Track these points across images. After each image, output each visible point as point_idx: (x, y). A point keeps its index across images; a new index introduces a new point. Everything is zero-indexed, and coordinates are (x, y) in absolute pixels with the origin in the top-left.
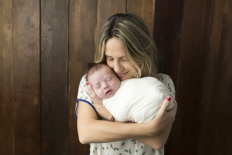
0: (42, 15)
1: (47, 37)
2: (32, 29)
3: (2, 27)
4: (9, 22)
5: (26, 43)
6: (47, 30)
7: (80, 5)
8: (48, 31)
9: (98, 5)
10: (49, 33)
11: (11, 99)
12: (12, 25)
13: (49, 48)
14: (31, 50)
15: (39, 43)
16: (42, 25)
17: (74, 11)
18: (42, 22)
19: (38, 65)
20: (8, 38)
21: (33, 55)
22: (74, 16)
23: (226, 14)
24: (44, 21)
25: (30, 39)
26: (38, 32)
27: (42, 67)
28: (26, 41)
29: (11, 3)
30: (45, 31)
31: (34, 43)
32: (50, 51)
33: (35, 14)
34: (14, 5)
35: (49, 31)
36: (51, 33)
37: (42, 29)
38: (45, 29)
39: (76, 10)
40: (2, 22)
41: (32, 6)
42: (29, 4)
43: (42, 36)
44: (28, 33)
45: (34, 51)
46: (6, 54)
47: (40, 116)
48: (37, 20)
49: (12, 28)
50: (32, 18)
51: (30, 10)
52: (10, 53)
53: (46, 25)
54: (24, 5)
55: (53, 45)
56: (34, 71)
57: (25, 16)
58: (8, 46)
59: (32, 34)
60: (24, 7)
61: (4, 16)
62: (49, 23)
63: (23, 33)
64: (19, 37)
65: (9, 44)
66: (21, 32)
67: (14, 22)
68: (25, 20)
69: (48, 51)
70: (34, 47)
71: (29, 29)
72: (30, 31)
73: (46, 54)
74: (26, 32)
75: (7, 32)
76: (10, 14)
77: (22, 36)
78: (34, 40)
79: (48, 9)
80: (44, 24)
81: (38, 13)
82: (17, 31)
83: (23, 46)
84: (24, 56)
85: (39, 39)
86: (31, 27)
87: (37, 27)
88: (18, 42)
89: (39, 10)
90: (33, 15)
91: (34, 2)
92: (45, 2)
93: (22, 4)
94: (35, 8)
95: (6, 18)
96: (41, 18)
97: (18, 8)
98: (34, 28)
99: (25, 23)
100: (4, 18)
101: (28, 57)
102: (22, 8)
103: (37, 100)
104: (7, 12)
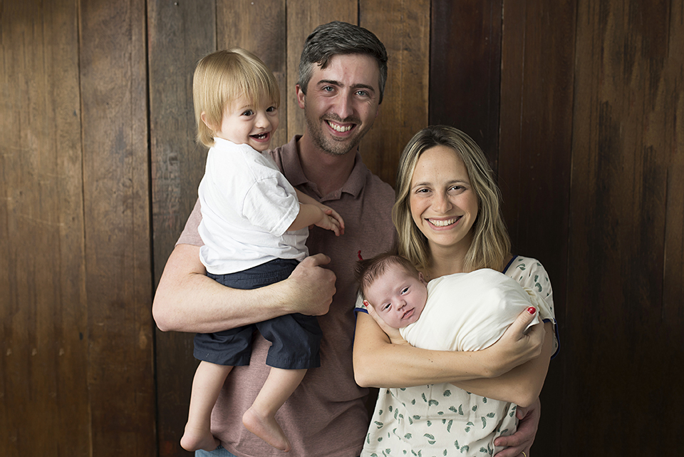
0: (152, 126)
1: (166, 178)
2: (127, 160)
3: (56, 158)
4: (73, 147)
5: (115, 196)
6: (165, 162)
8: (168, 162)
10: (169, 167)
11: (81, 336)
12: (79, 152)
13: (173, 206)
14: (129, 212)
15: (147, 193)
16: (154, 150)
18: (154, 141)
19: (148, 249)
20: (72, 185)
21: (133, 223)
23: (607, 103)
24: (157, 140)
25: (123, 185)
26: (145, 166)
27: (156, 253)
28: (114, 190)
29: (78, 99)
30: (162, 163)
31: (136, 196)
32: (175, 212)
33: (136, 125)
34: (84, 105)
35: (172, 164)
36: (176, 167)
37: (153, 158)
38: (160, 158)
40: (56, 147)
41: (127, 104)
42: (120, 100)
43: (153, 176)
44: (119, 170)
45: (135, 215)
46: (66, 224)
47: (155, 377)
48: (141, 137)
49: (80, 159)
50: (129, 135)
51: (125, 114)
52: (76, 221)
53: (162, 149)
54: (108, 104)
55: (181, 198)
56: (136, 263)
57: (112, 130)
58: (72, 205)
59: (129, 172)
60: (109, 108)
61: (62, 131)
62: (171, 143)
63: (108, 171)
64: (97, 181)
65: (73, 198)
66: (102, 170)
67: (85, 145)
68: (111, 139)
69: (169, 213)
70: (135, 205)
71: (122, 161)
72: (125, 166)
73: (164, 221)
74: (114, 167)
75: (69, 171)
76: (76, 127)
77: (104, 178)
78: (135, 187)
79: (166, 109)
80: (157, 147)
81: (144, 120)
82: (93, 167)
83: (109, 204)
84: (111, 226)
85: (146, 183)
86: (126, 157)
87: (140, 154)
88: (96, 193)
89: (145, 113)
90: (132, 127)
91: (132, 96)
92: (160, 94)
93: (103, 101)
94: (135, 109)
95: (64, 137)
96: (151, 132)
97: (95, 110)
98: (134, 158)
99: (112, 148)
100: (61, 136)
101: (120, 230)
102: (104, 111)
103: (146, 335)
104: (68, 121)
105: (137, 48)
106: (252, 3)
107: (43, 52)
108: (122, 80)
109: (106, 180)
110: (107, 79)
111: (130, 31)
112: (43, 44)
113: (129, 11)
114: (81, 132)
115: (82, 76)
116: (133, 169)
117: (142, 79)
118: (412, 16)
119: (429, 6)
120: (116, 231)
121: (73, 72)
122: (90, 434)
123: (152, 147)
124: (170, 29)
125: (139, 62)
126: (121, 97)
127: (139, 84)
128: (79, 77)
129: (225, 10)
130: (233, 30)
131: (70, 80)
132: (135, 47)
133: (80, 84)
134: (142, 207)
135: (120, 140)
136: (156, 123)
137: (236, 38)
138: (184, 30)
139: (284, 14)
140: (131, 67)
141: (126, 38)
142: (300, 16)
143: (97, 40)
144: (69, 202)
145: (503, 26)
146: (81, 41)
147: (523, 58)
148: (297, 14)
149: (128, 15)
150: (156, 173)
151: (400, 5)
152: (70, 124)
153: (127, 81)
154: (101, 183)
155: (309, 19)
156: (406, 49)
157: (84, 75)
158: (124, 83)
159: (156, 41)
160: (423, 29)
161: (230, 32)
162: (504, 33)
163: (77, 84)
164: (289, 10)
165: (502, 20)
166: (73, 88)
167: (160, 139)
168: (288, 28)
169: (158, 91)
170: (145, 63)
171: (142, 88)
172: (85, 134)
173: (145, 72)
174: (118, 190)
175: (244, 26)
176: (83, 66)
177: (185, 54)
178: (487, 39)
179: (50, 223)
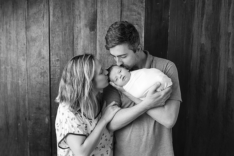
0: (51, 49)
1: (55, 67)
2: (42, 60)
3: (18, 59)
4: (24, 55)
5: (38, 72)
6: (55, 61)
7: (82, 40)
9: (97, 39)
10: (56, 63)
11: (26, 119)
12: (26, 57)
13: (57, 76)
14: (42, 78)
15: (49, 71)
16: (51, 57)
17: (77, 44)
18: (51, 54)
19: (49, 90)
20: (23, 69)
21: (44, 81)
22: (77, 49)
23: (203, 44)
24: (52, 54)
25: (41, 68)
26: (48, 62)
27: (52, 92)
28: (38, 70)
29: (25, 39)
31: (45, 72)
32: (58, 78)
33: (45, 48)
34: (28, 41)
36: (59, 63)
37: (51, 60)
38: (53, 60)
39: (79, 44)
40: (18, 55)
41: (42, 41)
42: (40, 40)
43: (51, 66)
44: (39, 63)
45: (44, 79)
46: (21, 81)
47: (51, 133)
48: (47, 52)
49: (26, 59)
50: (43, 52)
51: (41, 45)
52: (24, 80)
53: (54, 57)
54: (36, 41)
55: (60, 73)
56: (45, 95)
57: (37, 50)
58: (23, 75)
59: (43, 64)
60: (36, 43)
61: (20, 50)
62: (57, 55)
63: (35, 64)
64: (32, 67)
65: (24, 73)
66: (34, 63)
67: (28, 55)
68: (37, 53)
69: (56, 78)
70: (45, 75)
71: (40, 60)
72: (41, 62)
73: (54, 81)
74: (38, 63)
75: (22, 64)
76: (25, 49)
77: (34, 66)
78: (45, 69)
79: (56, 43)
80: (52, 56)
81: (48, 47)
82: (30, 63)
83: (36, 75)
84: (37, 82)
85: (49, 68)
86: (42, 59)
87: (47, 58)
88: (31, 71)
89: (48, 44)
90: (44, 49)
91: (44, 38)
92: (54, 38)
93: (34, 40)
94: (45, 43)
95: (21, 52)
96: (50, 51)
97: (31, 43)
98: (45, 60)
99: (37, 56)
100: (20, 52)
101: (40, 84)
102: (34, 44)
103: (48, 119)
104: (22, 47)
105: (46, 22)
106: (85, 8)
107: (14, 23)
108: (41, 33)
109: (35, 67)
110: (35, 33)
111: (43, 16)
112: (14, 20)
113: (43, 10)
114: (27, 50)
115: (27, 32)
116: (44, 63)
117: (48, 33)
118: (139, 14)
119: (145, 10)
120: (38, 84)
121: (24, 30)
122: (29, 152)
123: (51, 56)
124: (57, 16)
125: (46, 27)
126: (40, 39)
127: (46, 35)
128: (26, 32)
129: (76, 10)
130: (79, 17)
131: (23, 33)
132: (45, 22)
133: (26, 34)
134: (47, 76)
135: (40, 53)
136: (52, 48)
137: (79, 20)
138: (62, 17)
139: (96, 12)
140: (44, 29)
141: (42, 19)
142: (101, 13)
143: (32, 19)
144: (22, 74)
145: (169, 18)
146: (27, 19)
147: (176, 28)
148: (100, 12)
149: (43, 11)
150: (52, 65)
151: (135, 10)
152: (23, 48)
153: (42, 33)
154: (33, 68)
155: (104, 14)
156: (137, 25)
157: (28, 31)
158: (41, 34)
159: (52, 20)
160: (142, 18)
161: (78, 17)
162: (169, 20)
163: (25, 34)
164: (97, 11)
165: (169, 15)
166: (24, 35)
167: (53, 53)
168: (97, 17)
169: (53, 37)
170: (48, 28)
171: (47, 36)
172: (28, 51)
173: (48, 31)
174: (39, 70)
175: (82, 16)
176: (27, 28)
177: (62, 25)
178: (164, 22)
179: (15, 81)
